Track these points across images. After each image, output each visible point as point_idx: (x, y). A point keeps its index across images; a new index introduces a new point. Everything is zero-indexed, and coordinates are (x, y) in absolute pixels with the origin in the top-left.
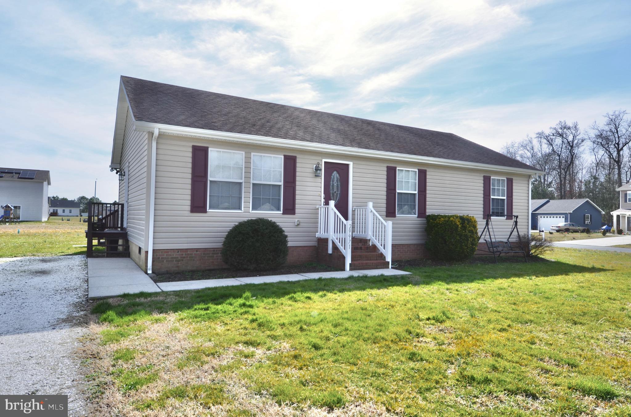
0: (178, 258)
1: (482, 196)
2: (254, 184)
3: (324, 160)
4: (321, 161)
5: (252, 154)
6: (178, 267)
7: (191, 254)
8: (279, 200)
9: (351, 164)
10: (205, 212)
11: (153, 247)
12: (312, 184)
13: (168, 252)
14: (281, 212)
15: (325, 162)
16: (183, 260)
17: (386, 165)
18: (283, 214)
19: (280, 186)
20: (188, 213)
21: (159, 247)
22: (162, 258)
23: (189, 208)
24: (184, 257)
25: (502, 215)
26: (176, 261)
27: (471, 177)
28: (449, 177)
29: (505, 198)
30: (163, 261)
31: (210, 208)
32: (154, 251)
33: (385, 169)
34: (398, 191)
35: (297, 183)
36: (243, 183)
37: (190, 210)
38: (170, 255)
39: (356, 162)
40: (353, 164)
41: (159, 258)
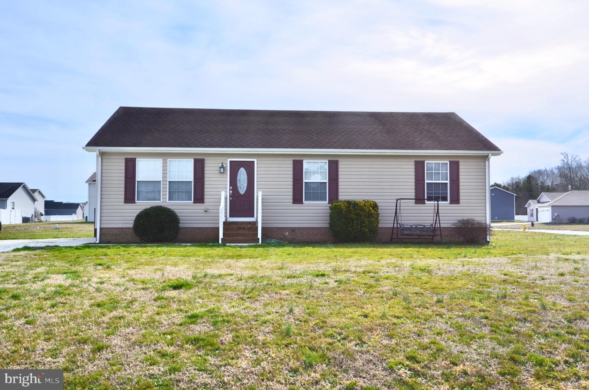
0: (116, 233)
1: (414, 180)
2: (169, 182)
3: (229, 160)
4: (227, 160)
5: (168, 160)
6: (117, 239)
7: (126, 231)
9: (255, 160)
10: (135, 202)
11: (100, 226)
12: (220, 179)
13: (110, 230)
14: (192, 201)
15: (231, 162)
16: (120, 235)
17: (292, 159)
20: (123, 204)
21: (104, 226)
22: (106, 233)
24: (121, 234)
25: (445, 199)
26: (116, 235)
27: (396, 163)
28: (366, 166)
29: (448, 182)
30: (107, 235)
32: (101, 229)
33: (292, 162)
34: (304, 181)
35: (206, 179)
36: (162, 182)
37: (124, 201)
38: (112, 231)
39: (259, 159)
40: (257, 160)
41: (104, 233)
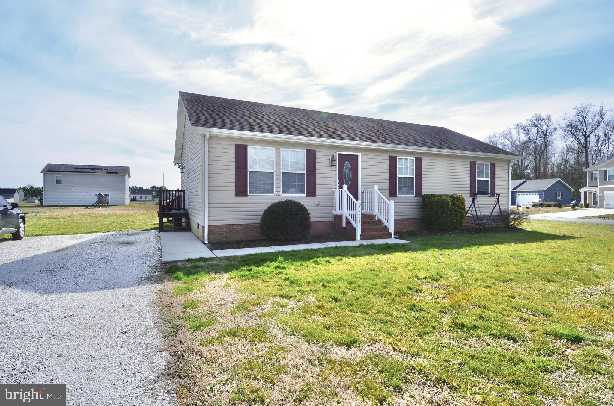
0: (227, 231)
1: (469, 178)
2: (283, 173)
3: (338, 153)
4: (336, 153)
5: (281, 149)
6: (227, 238)
7: (237, 228)
8: (303, 185)
9: (360, 155)
10: (246, 195)
11: (208, 223)
12: (329, 172)
13: (220, 227)
14: (305, 195)
16: (230, 233)
17: (388, 155)
18: (306, 196)
19: (303, 174)
20: (233, 197)
21: (213, 223)
22: (215, 232)
23: (234, 193)
24: (231, 231)
25: (486, 193)
26: (225, 234)
27: (460, 163)
29: (489, 179)
30: (216, 234)
31: (250, 193)
32: (209, 226)
33: (388, 158)
34: (398, 176)
35: (317, 171)
36: (275, 173)
37: (234, 194)
38: (221, 229)
39: (364, 153)
40: (362, 154)
41: (213, 232)
